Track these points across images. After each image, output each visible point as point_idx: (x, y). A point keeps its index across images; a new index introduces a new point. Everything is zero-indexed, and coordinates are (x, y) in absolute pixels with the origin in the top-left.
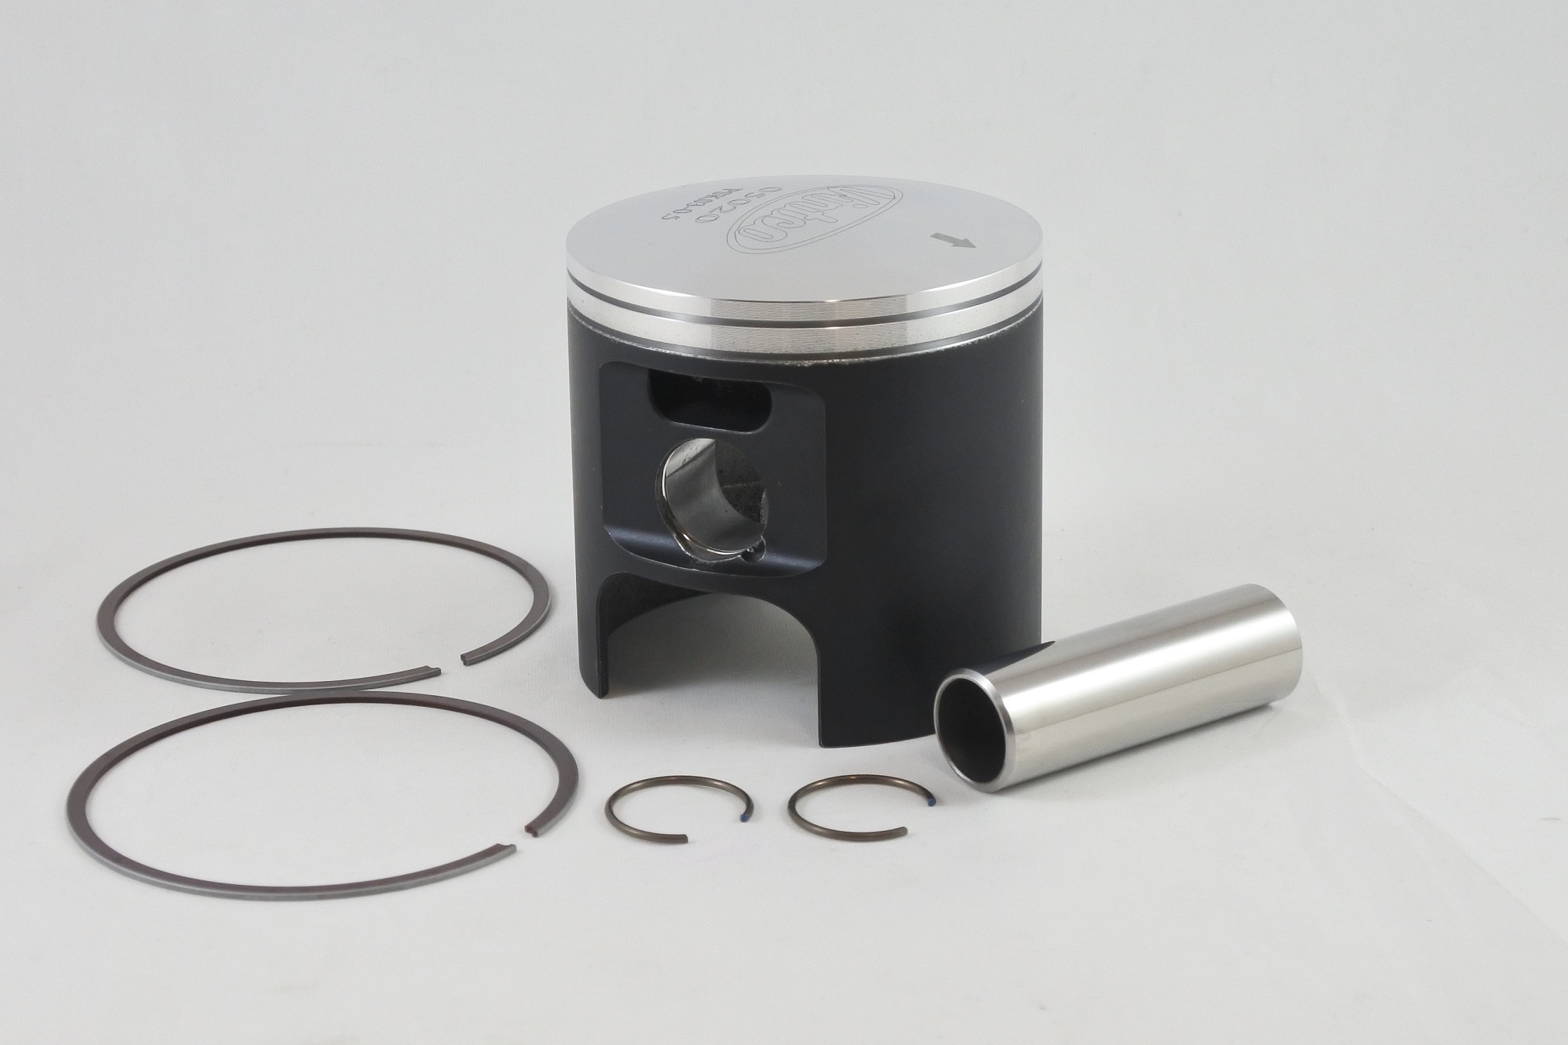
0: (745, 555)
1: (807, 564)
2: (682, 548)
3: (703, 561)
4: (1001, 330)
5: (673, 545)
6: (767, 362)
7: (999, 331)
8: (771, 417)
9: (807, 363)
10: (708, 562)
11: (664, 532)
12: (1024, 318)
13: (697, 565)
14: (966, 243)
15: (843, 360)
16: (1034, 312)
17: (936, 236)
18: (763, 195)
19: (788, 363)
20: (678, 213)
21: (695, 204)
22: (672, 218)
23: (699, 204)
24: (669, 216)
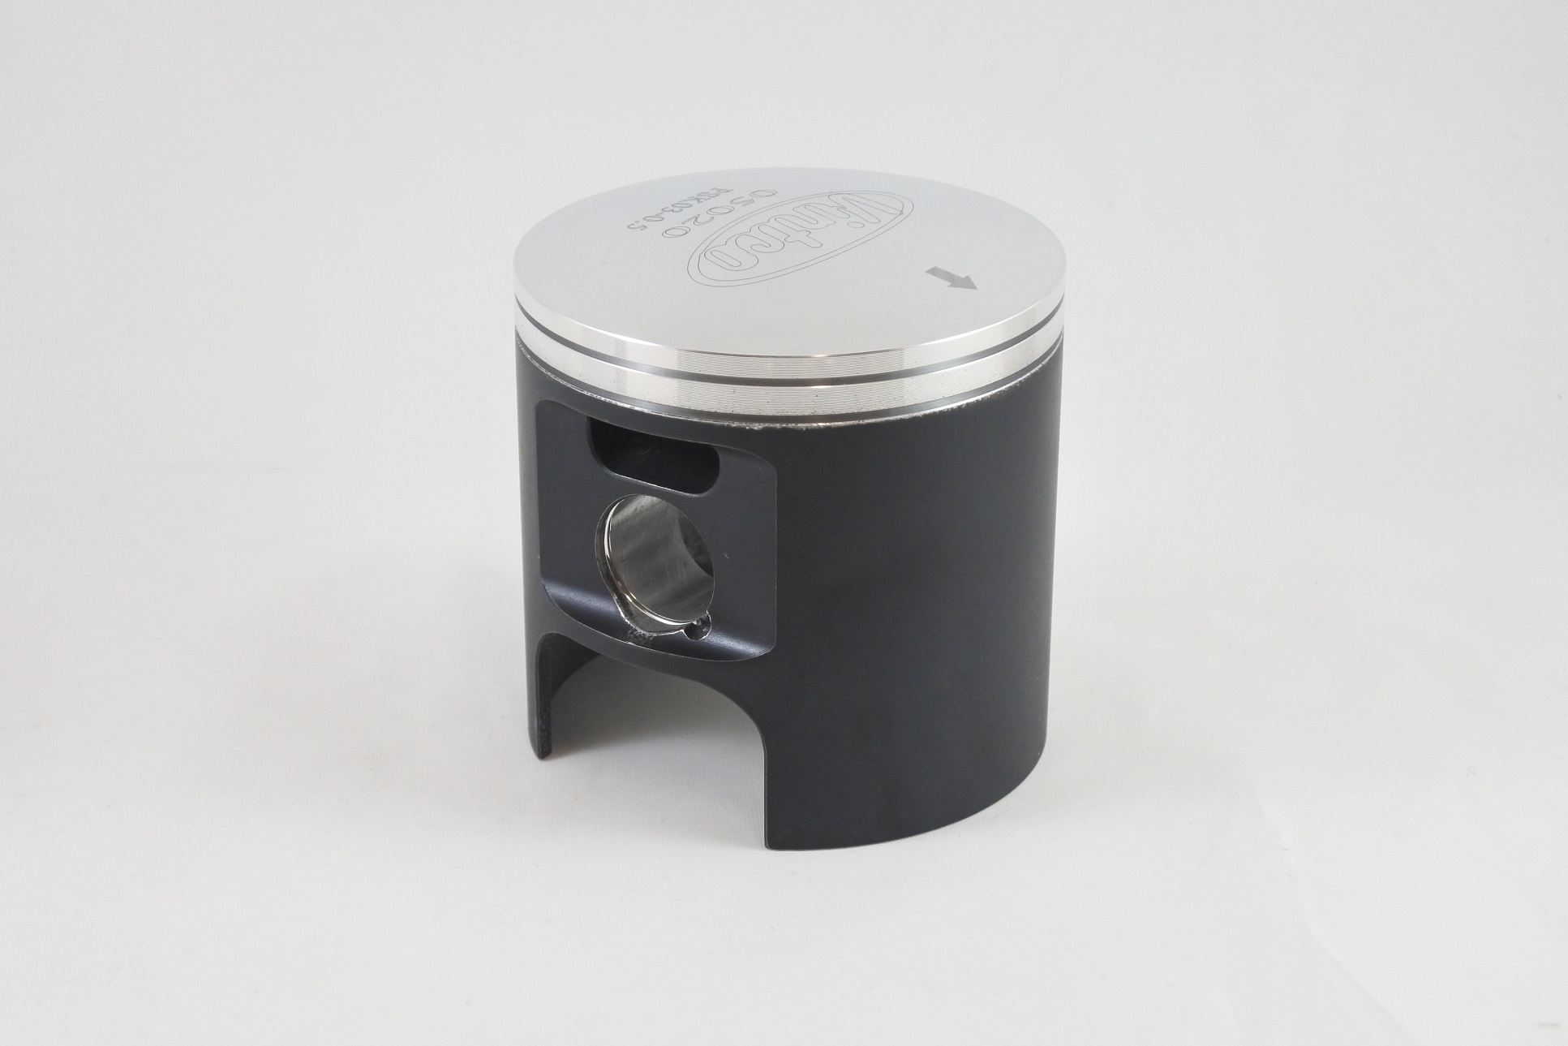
0: (690, 630)
1: (753, 650)
2: (623, 615)
3: (643, 632)
4: (997, 390)
5: (612, 609)
6: (711, 422)
7: (994, 392)
8: (720, 479)
9: (757, 426)
10: (648, 634)
11: (602, 593)
12: (1029, 374)
13: (635, 637)
14: (967, 283)
15: (799, 425)
16: (1044, 366)
17: (934, 272)
18: (752, 201)
19: (735, 425)
20: (648, 221)
21: (672, 208)
22: (639, 227)
23: (676, 209)
24: (637, 225)
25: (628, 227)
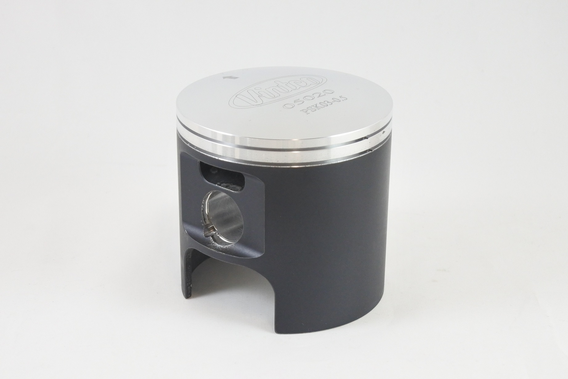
20: (338, 100)
21: (328, 104)
22: (343, 97)
23: (326, 102)
24: (343, 99)
25: (347, 99)
